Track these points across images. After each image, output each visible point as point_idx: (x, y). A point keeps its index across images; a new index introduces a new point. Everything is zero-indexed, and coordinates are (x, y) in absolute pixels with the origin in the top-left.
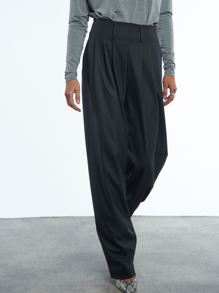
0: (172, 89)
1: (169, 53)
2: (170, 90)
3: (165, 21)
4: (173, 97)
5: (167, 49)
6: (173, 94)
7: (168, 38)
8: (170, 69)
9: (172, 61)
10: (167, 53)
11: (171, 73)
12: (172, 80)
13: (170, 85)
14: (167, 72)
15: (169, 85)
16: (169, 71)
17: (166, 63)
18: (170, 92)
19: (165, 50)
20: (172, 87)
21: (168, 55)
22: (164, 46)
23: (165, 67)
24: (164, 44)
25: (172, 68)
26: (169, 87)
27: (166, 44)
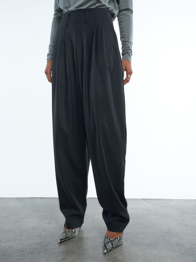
0: (129, 71)
1: (127, 41)
2: (127, 72)
3: (126, 16)
4: (129, 78)
5: (126, 38)
6: (129, 76)
7: (127, 29)
8: (127, 55)
9: (130, 48)
10: (125, 41)
11: (127, 58)
12: (128, 64)
13: (127, 67)
14: (125, 57)
15: (125, 68)
16: (126, 56)
17: (124, 49)
18: (126, 74)
19: (124, 39)
20: (128, 70)
21: (126, 43)
22: (124, 36)
23: (123, 53)
24: (123, 34)
25: (129, 54)
26: (126, 70)
27: (125, 34)
